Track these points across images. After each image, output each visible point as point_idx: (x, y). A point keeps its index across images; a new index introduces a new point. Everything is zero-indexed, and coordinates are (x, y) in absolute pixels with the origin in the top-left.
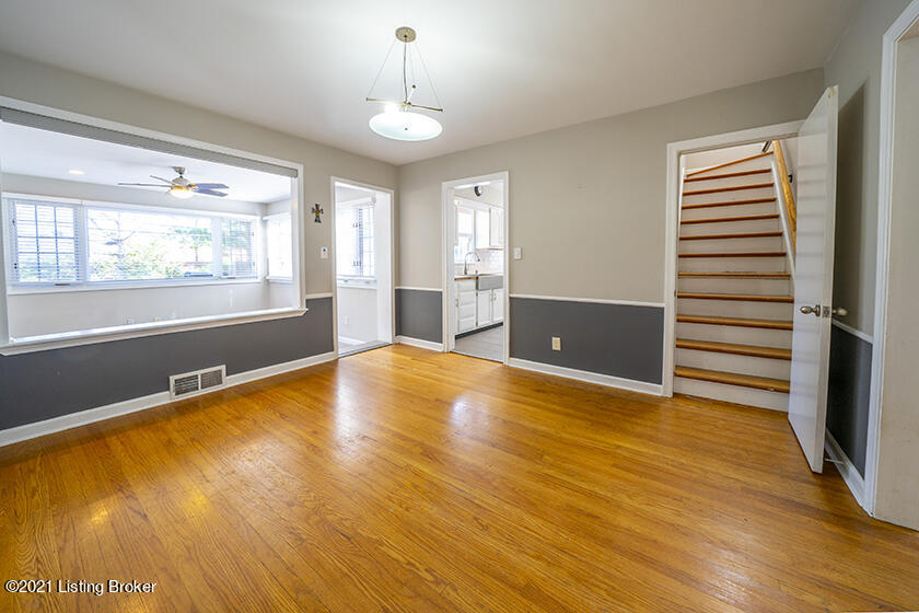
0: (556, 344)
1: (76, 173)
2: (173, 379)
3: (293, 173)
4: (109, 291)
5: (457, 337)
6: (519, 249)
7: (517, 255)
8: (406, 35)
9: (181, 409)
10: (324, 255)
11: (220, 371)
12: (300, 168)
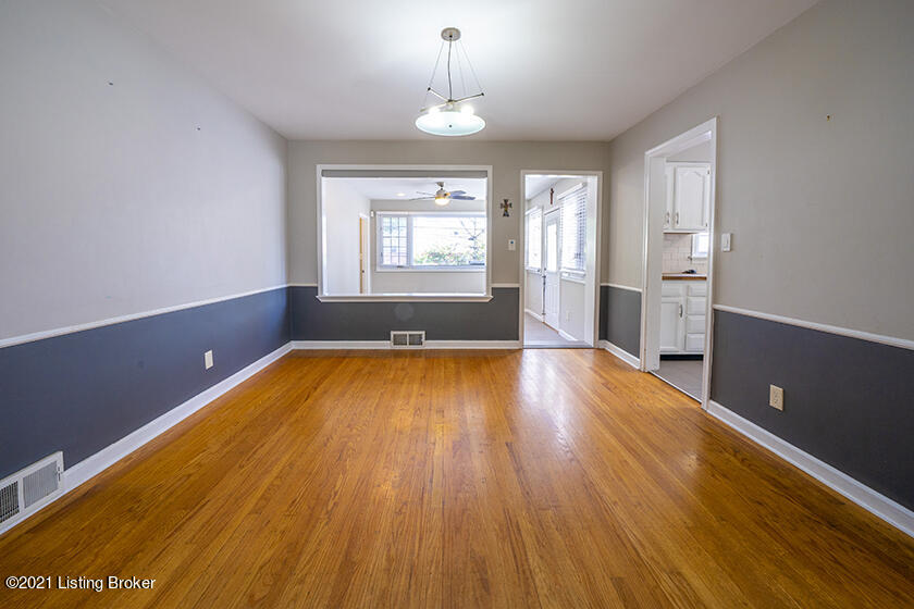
0: (776, 398)
1: (401, 195)
2: (392, 333)
3: (483, 174)
4: (423, 273)
5: (664, 358)
6: (728, 235)
7: (725, 247)
8: (451, 35)
9: (397, 354)
10: (512, 248)
11: (421, 335)
12: (489, 169)
